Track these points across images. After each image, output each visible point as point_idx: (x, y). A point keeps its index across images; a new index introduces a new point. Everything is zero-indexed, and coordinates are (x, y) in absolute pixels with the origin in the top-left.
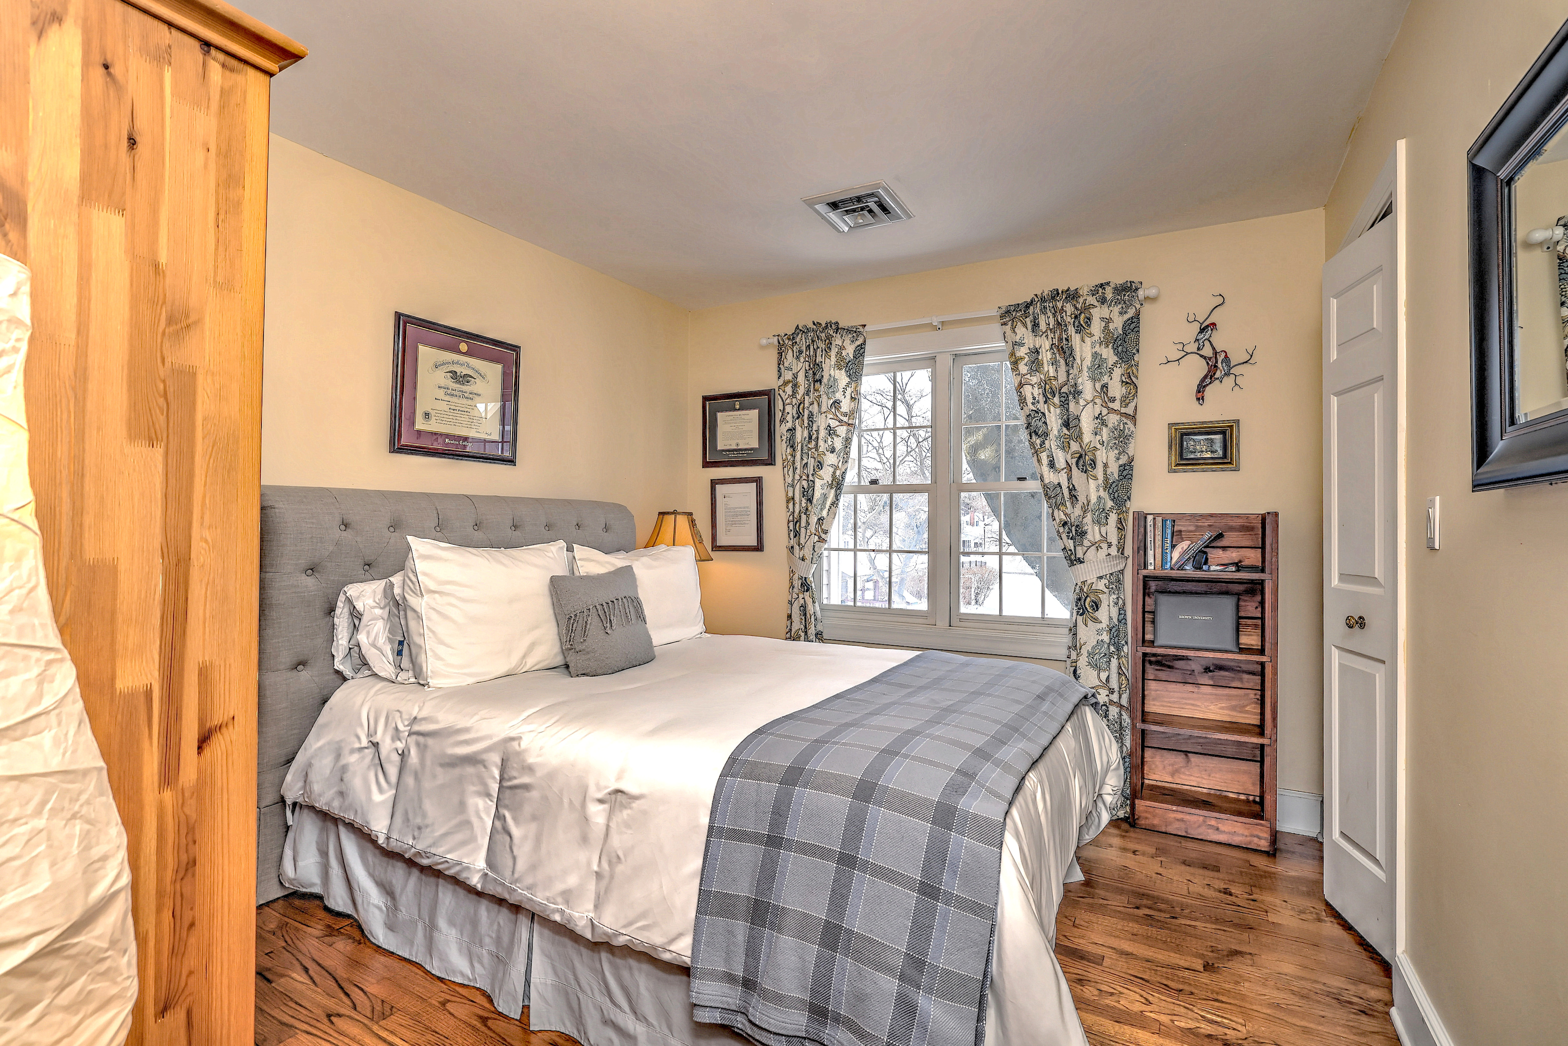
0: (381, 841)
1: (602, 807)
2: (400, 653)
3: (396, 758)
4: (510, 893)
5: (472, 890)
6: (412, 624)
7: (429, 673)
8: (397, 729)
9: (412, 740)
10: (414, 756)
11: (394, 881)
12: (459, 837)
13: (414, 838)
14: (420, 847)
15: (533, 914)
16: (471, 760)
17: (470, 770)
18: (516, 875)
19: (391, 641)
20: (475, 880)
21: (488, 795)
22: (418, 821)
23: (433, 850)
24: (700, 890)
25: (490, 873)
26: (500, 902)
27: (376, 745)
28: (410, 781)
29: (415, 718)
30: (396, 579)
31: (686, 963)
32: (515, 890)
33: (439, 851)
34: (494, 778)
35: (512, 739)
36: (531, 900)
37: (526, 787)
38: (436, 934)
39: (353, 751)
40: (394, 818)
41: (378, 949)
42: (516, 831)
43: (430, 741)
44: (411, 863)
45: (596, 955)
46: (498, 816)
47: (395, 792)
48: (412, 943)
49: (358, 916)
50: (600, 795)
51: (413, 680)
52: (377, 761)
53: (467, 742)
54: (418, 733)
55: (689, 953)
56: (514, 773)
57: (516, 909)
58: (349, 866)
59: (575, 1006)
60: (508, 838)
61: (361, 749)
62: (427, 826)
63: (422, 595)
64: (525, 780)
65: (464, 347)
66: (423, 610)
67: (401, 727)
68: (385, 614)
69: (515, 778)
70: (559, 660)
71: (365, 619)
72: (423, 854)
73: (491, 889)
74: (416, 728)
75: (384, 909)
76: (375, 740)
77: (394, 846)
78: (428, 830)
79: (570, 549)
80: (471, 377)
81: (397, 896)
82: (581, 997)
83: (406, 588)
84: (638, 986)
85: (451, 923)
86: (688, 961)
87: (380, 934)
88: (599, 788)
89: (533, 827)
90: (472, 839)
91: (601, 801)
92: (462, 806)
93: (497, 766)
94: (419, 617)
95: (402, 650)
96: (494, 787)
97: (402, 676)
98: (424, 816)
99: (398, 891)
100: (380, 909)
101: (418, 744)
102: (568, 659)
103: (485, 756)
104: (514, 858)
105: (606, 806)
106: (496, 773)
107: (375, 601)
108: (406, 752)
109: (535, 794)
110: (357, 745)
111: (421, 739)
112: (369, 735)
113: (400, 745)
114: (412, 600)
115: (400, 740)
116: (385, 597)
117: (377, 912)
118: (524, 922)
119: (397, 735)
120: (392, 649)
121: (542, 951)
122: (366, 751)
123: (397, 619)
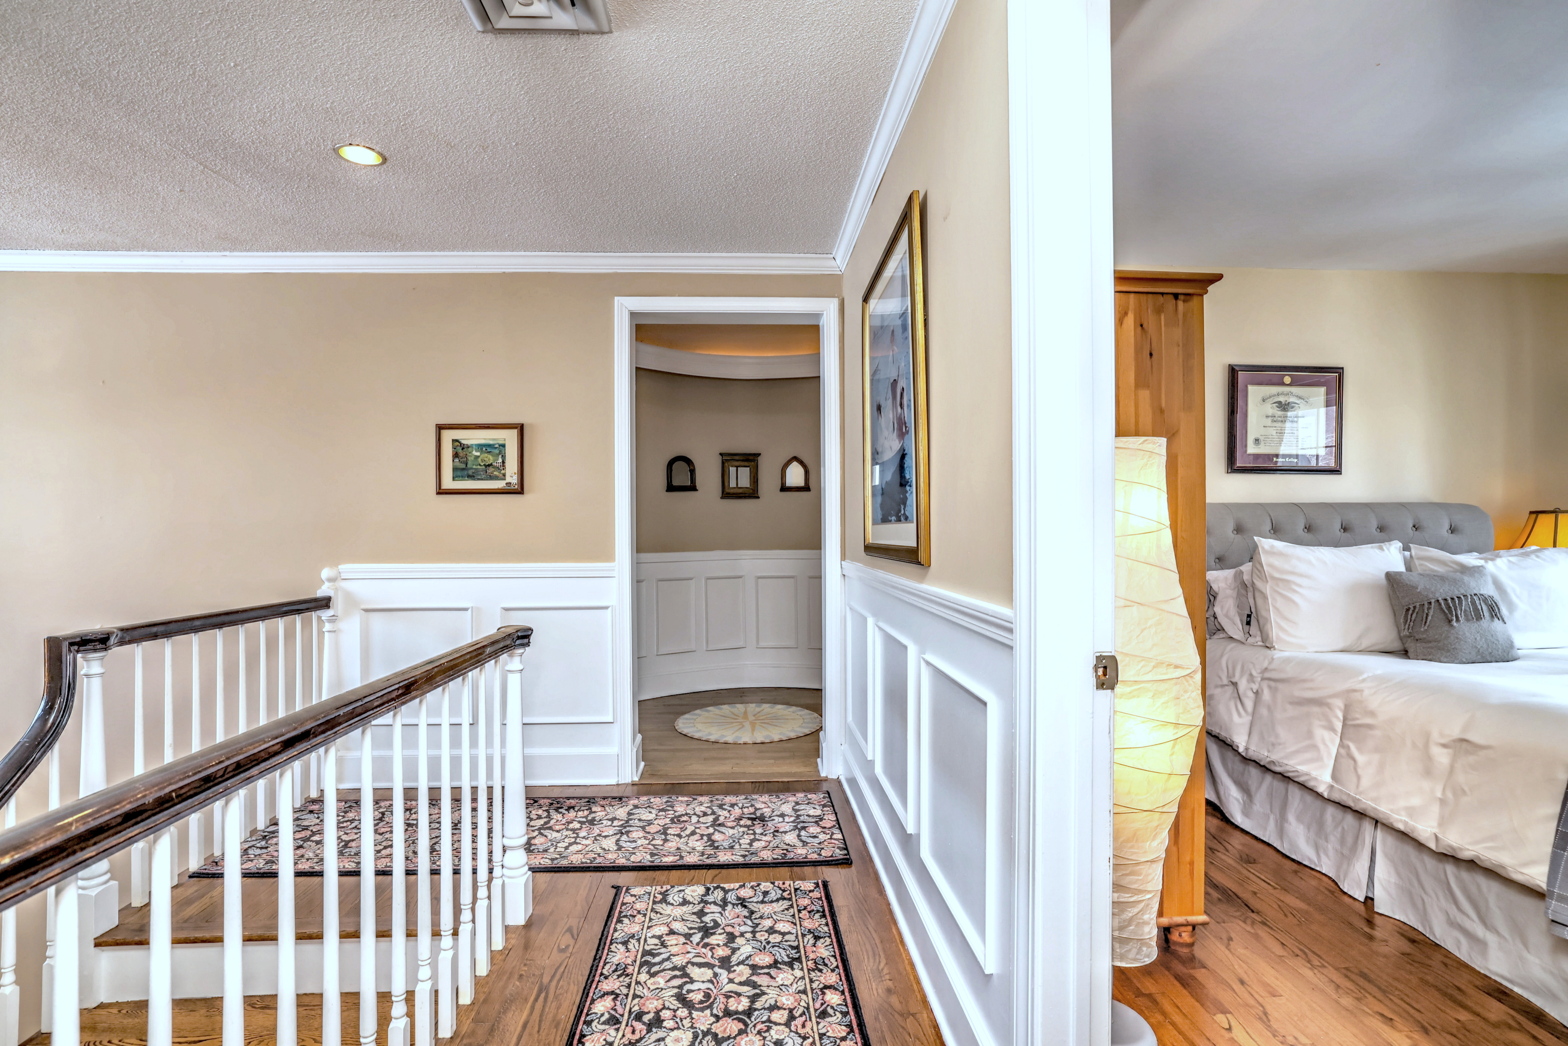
0: (1241, 750)
1: (1445, 751)
2: (1248, 623)
3: (1251, 695)
4: (1354, 801)
5: (1319, 795)
6: (1260, 601)
7: (1274, 639)
8: (1251, 675)
9: (1265, 685)
10: (1266, 695)
11: (1250, 782)
12: (1308, 755)
13: (1269, 751)
14: (1274, 757)
15: (1377, 822)
16: (1319, 702)
17: (1315, 709)
18: (1361, 789)
19: (1240, 615)
20: (1322, 789)
21: (1332, 729)
22: (1272, 739)
23: (1286, 762)
24: (1557, 830)
25: (1335, 785)
26: (1345, 807)
27: (1235, 684)
28: (1264, 711)
29: (1266, 669)
30: (1246, 568)
31: (1541, 887)
32: (1359, 800)
33: (1291, 762)
34: (1337, 718)
35: (1355, 691)
36: (1376, 809)
37: (1370, 727)
38: (1286, 825)
39: (1216, 686)
40: (1251, 736)
41: (1237, 827)
42: (1360, 758)
43: (1280, 686)
44: (1265, 769)
45: (1441, 866)
46: (1342, 745)
47: (1251, 718)
48: (1265, 829)
49: (1221, 804)
50: (1443, 741)
51: (1260, 643)
52: (1236, 695)
53: (1311, 689)
54: (1269, 679)
55: (1545, 879)
56: (1357, 716)
57: (1361, 815)
58: (1213, 766)
59: (1420, 906)
60: (1352, 762)
61: (1223, 686)
62: (1280, 744)
63: (1267, 581)
64: (1368, 721)
65: (1287, 380)
66: (1268, 592)
67: (1254, 673)
68: (1235, 595)
69: (1358, 719)
70: (1396, 645)
71: (1219, 598)
72: (1277, 764)
73: (1336, 796)
74: (1267, 675)
75: (1241, 801)
76: (1234, 680)
77: (1252, 754)
78: (1281, 747)
79: (1406, 548)
80: (1296, 403)
81: (1253, 793)
82: (1426, 900)
83: (1254, 575)
84: (1487, 901)
85: (1299, 819)
86: (1544, 886)
87: (1238, 818)
88: (1442, 735)
89: (1376, 757)
90: (1319, 759)
91: (1444, 746)
92: (1310, 735)
93: (1340, 709)
94: (1265, 598)
95: (1250, 621)
96: (1339, 726)
97: (1250, 640)
98: (1277, 736)
99: (1253, 788)
100: (1238, 800)
101: (1270, 687)
102: (1407, 645)
103: (1330, 701)
104: (1359, 777)
105: (1450, 751)
106: (1340, 715)
107: (1226, 584)
108: (1260, 691)
109: (1377, 733)
110: (1220, 683)
111: (1272, 684)
112: (1228, 677)
113: (1255, 687)
114: (1259, 584)
115: (1254, 682)
116: (1235, 581)
117: (1236, 803)
118: (1368, 826)
119: (1251, 679)
120: (1241, 621)
121: (1386, 855)
122: (1227, 687)
123: (1246, 599)
